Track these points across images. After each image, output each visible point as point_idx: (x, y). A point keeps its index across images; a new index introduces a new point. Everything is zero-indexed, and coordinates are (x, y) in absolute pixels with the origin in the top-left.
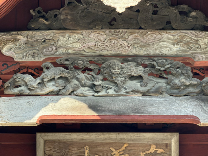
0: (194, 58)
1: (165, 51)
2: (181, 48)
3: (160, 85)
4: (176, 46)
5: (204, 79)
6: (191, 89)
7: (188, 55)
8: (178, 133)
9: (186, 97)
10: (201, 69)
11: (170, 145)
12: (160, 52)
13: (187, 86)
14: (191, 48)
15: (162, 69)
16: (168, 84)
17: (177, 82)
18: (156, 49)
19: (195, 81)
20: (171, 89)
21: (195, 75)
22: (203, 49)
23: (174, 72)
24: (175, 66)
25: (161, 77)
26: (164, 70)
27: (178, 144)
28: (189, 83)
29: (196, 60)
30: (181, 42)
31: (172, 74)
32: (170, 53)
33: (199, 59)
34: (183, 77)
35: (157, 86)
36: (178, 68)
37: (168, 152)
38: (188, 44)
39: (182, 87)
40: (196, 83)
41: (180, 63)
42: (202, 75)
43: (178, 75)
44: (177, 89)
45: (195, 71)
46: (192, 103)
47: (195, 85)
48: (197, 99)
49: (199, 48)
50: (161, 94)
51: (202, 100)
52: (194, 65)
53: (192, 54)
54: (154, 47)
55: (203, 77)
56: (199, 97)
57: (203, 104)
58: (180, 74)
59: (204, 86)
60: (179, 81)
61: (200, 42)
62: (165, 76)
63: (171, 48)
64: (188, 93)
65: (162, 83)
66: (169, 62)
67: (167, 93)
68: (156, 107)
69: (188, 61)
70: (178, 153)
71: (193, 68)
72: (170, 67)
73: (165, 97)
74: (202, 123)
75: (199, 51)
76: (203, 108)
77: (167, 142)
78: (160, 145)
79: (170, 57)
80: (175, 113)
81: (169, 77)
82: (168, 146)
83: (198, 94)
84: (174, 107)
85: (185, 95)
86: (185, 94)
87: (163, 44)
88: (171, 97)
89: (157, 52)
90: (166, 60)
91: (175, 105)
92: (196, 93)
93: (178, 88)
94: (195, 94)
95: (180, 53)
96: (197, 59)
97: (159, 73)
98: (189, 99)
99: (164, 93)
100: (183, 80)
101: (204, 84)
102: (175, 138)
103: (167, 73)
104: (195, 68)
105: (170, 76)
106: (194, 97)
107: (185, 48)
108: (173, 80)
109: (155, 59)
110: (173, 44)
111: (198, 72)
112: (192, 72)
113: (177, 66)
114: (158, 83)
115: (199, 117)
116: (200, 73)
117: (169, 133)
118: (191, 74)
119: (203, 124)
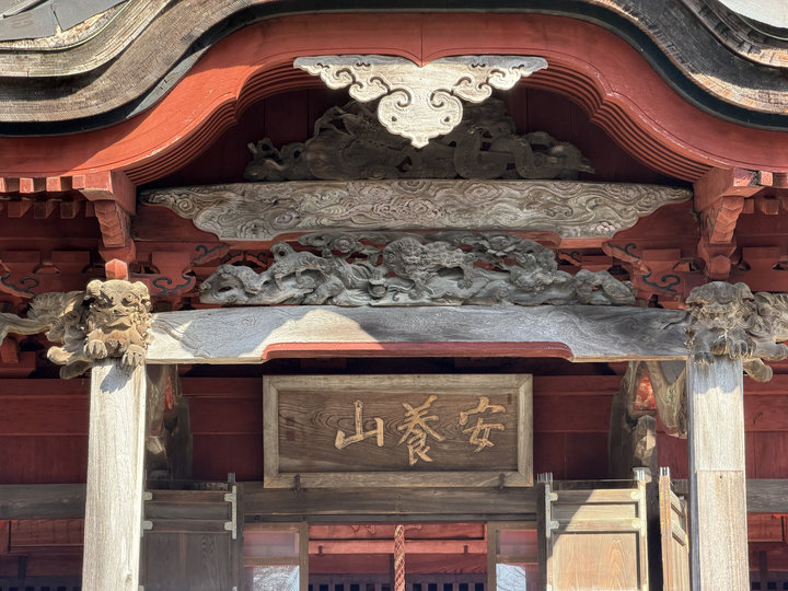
0: (560, 232)
1: (504, 221)
2: (535, 214)
3: (496, 284)
4: (525, 210)
5: (580, 274)
6: (554, 293)
7: (548, 227)
8: (531, 375)
9: (546, 306)
10: (574, 253)
11: (517, 398)
12: (496, 222)
13: (548, 287)
14: (555, 213)
15: (499, 254)
16: (511, 282)
17: (527, 278)
18: (487, 217)
19: (562, 277)
20: (516, 291)
21: (563, 265)
22: (578, 215)
23: (523, 261)
24: (524, 248)
25: (498, 270)
26: (503, 257)
27: (531, 395)
28: (550, 281)
29: (564, 237)
30: (536, 203)
31: (518, 264)
32: (514, 224)
33: (570, 235)
34: (539, 269)
35: (490, 286)
36: (530, 252)
37: (511, 411)
38: (548, 206)
39: (538, 289)
40: (564, 280)
41: (534, 243)
42: (577, 264)
43: (530, 266)
44: (527, 292)
45: (562, 257)
46: (556, 319)
47: (563, 283)
48: (566, 310)
49: (571, 213)
50: (498, 301)
51: (576, 313)
52: (561, 247)
53: (557, 225)
54: (485, 213)
55: (579, 269)
56: (570, 307)
57: (577, 320)
58: (533, 264)
59: (580, 287)
60: (532, 277)
61: (571, 203)
62: (506, 268)
63: (515, 214)
64: (550, 300)
65: (499, 281)
66: (512, 240)
67: (510, 300)
68: (489, 326)
69: (548, 239)
70: (531, 412)
71: (558, 252)
72: (515, 250)
73: (505, 308)
74: (575, 355)
75: (569, 220)
76: (577, 328)
77: (511, 392)
78: (496, 397)
79: (514, 231)
80: (525, 338)
81: (513, 268)
82: (512, 400)
83: (567, 301)
84: (523, 327)
85: (543, 304)
86: (543, 300)
87: (500, 207)
88: (517, 307)
89: (491, 222)
90: (507, 237)
91: (523, 322)
92: (565, 299)
93: (529, 290)
94: (562, 302)
95: (533, 225)
96: (565, 235)
97: (493, 262)
98: (550, 312)
99: (503, 300)
100: (539, 276)
101: (580, 283)
102: (526, 384)
103: (509, 263)
104: (564, 251)
105: (515, 266)
106: (560, 307)
107: (542, 215)
108: (520, 275)
109: (487, 235)
110: (521, 207)
111: (568, 258)
112: (557, 259)
113: (529, 248)
114: (491, 281)
115: (571, 346)
116: (573, 262)
117: (514, 375)
118: (555, 264)
119: (577, 358)
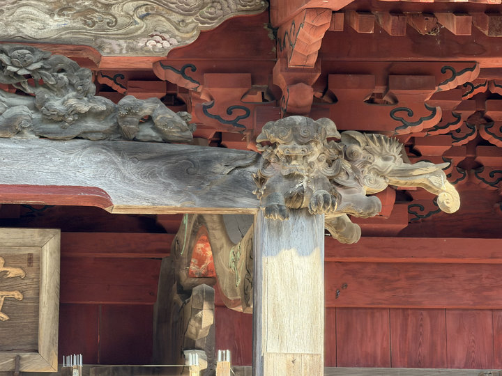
0: (100, 47)
1: (29, 30)
2: (69, 23)
3: (16, 110)
4: (56, 17)
5: (124, 101)
6: (91, 124)
7: (85, 40)
8: (58, 231)
9: (80, 141)
10: (118, 75)
11: (39, 259)
12: (18, 31)
13: (82, 116)
14: (94, 23)
15: (22, 72)
16: (35, 109)
17: (57, 104)
18: (7, 25)
19: (102, 104)
20: (42, 121)
21: (103, 90)
22: (123, 27)
23: (52, 82)
24: (53, 65)
25: (20, 93)
26: (28, 77)
27: (57, 255)
28: (86, 109)
29: (105, 53)
30: (70, 8)
31: (45, 86)
32: (41, 35)
33: (112, 51)
34: (72, 93)
35: (9, 113)
36: (62, 71)
37: (33, 275)
38: (85, 13)
39: (70, 119)
40: (103, 108)
41: (67, 60)
42: (121, 90)
43: (60, 89)
44: (56, 122)
45: (102, 81)
46: (92, 157)
47: (102, 113)
48: (106, 147)
49: (113, 24)
50: (19, 133)
51: (118, 151)
52: (102, 66)
53: (96, 37)
54: (4, 19)
55: (122, 96)
56: (110, 143)
57: (118, 160)
58: (65, 87)
59: (123, 117)
60: (63, 103)
61: (115, 10)
62: (29, 90)
63: (43, 22)
64: (84, 133)
65: (21, 107)
66: (39, 55)
67: (33, 132)
68: (6, 164)
69: (85, 55)
70: (57, 277)
71: (97, 75)
72: (42, 68)
73: (28, 142)
74: (115, 204)
75: (112, 31)
76: (118, 170)
77: (32, 251)
78: (14, 257)
79: (41, 43)
80: (51, 180)
81: (39, 91)
82: (32, 261)
83: (107, 135)
84: (49, 167)
85: (77, 138)
86: (76, 133)
87: (24, 12)
88: (43, 141)
89: (11, 31)
90: (32, 51)
91: (50, 160)
92: (104, 133)
93: (59, 119)
94: (100, 136)
95: (66, 36)
96: (107, 51)
97: (14, 82)
98: (85, 148)
99: (25, 132)
100: (73, 102)
101: (123, 112)
102: (52, 241)
103: (35, 84)
104: (104, 74)
105: (41, 89)
106: (98, 142)
107: (78, 24)
108: (48, 100)
109: (6, 47)
110: (51, 13)
111: (110, 83)
112: (96, 82)
113: (60, 66)
114: (10, 106)
115: (110, 192)
116: (115, 87)
117: (37, 230)
118: (93, 87)
119: (118, 208)
